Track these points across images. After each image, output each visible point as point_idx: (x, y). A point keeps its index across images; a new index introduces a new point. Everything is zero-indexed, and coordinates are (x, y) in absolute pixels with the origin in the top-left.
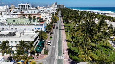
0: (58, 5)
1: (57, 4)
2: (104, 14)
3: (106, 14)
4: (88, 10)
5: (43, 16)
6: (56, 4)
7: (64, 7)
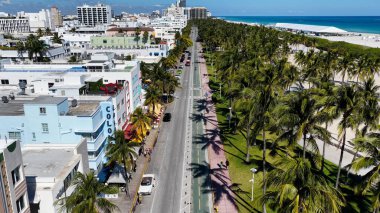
0: (189, 9)
1: (185, 6)
2: (317, 34)
3: (322, 33)
4: (279, 25)
5: (159, 34)
6: (182, 4)
7: (209, 15)
